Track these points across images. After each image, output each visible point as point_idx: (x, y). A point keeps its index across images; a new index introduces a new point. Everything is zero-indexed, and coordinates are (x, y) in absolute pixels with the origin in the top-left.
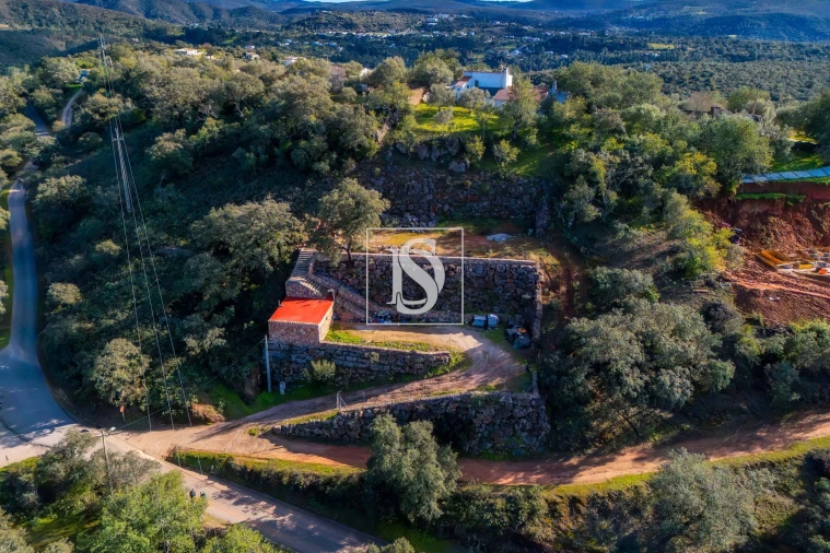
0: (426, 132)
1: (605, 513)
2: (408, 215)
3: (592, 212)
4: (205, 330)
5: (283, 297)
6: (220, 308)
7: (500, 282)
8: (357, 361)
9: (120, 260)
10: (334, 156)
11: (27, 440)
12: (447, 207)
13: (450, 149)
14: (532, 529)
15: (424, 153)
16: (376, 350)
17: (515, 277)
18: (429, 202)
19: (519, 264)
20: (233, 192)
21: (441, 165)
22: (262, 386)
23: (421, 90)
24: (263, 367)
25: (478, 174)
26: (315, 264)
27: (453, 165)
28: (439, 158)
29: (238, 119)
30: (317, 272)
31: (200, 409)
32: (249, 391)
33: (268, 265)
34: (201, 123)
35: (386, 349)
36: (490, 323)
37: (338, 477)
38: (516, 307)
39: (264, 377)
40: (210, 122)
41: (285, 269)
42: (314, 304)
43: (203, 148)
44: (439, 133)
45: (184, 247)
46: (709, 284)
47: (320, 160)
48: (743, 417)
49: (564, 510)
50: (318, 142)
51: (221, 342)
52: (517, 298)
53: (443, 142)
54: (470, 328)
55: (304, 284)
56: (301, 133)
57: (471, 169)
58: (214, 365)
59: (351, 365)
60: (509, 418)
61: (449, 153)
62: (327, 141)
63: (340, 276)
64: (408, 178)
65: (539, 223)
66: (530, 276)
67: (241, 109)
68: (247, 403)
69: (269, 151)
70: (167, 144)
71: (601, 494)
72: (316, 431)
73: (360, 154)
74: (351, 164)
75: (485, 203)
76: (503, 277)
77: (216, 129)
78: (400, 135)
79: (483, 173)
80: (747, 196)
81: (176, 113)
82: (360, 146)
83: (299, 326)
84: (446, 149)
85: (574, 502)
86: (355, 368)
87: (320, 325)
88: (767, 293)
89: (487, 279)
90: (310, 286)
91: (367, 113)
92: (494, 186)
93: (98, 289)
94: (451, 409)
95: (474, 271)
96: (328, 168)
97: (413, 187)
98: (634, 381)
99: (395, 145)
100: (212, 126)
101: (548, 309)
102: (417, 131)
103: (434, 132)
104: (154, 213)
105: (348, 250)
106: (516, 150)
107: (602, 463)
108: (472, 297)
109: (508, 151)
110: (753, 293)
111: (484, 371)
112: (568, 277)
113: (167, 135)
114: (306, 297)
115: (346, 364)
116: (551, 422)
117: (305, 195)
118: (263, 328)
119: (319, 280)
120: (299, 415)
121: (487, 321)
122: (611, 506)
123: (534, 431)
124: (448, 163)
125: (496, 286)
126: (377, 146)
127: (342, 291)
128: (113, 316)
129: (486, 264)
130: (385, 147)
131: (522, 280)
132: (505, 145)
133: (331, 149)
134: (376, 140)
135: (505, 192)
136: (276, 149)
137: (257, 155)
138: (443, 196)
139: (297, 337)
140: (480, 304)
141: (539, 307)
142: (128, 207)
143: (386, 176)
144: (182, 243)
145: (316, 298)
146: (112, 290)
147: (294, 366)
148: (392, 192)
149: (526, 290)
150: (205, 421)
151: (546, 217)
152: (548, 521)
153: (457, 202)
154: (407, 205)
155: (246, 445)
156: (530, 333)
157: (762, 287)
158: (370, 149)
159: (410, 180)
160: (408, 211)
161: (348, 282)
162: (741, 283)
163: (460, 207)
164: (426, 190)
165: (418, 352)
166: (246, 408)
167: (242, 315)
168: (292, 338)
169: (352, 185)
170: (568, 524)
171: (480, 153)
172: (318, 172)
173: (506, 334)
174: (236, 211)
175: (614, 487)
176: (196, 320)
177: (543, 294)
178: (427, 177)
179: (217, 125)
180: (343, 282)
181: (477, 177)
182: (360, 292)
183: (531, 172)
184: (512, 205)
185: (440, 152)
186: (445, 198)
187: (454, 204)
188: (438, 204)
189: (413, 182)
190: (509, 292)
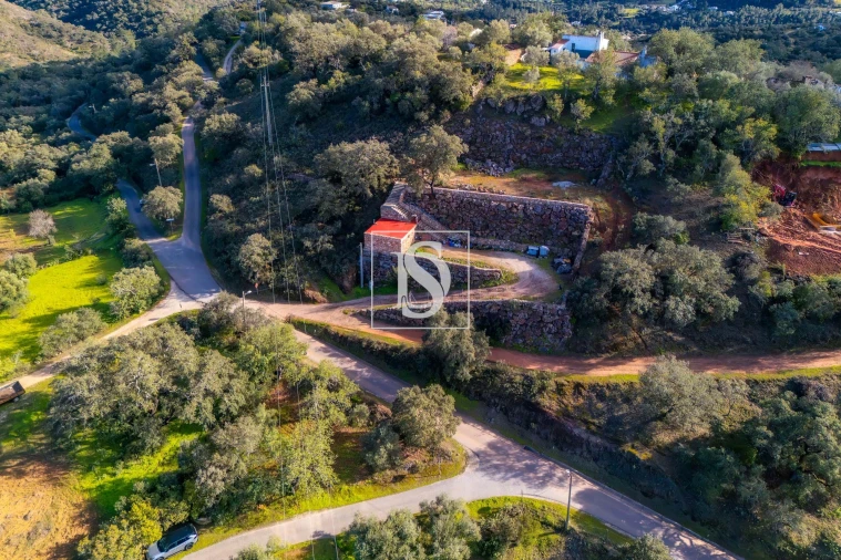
0: (514, 89)
1: (601, 397)
2: (489, 161)
3: (648, 166)
4: (318, 236)
5: (378, 218)
6: (331, 221)
7: (555, 220)
9: (261, 181)
10: (433, 107)
11: (194, 299)
12: (524, 156)
13: (534, 106)
14: (540, 400)
15: (511, 108)
17: (568, 217)
18: (509, 151)
19: (573, 206)
21: (525, 120)
22: (357, 282)
23: (519, 51)
24: (358, 268)
25: (556, 128)
26: (406, 194)
27: (534, 120)
28: (523, 113)
29: (362, 73)
30: (406, 201)
31: (310, 293)
32: (346, 284)
33: (369, 191)
34: (331, 74)
36: (542, 253)
37: (402, 347)
38: (566, 242)
39: (358, 276)
40: (338, 73)
41: (382, 195)
42: (401, 225)
43: (330, 96)
44: (526, 90)
45: (308, 175)
46: (746, 237)
47: (421, 110)
48: (744, 346)
49: (569, 390)
50: (421, 94)
51: (330, 246)
52: (567, 235)
53: (528, 99)
54: (525, 255)
55: (395, 209)
56: (410, 86)
57: (550, 124)
58: (324, 263)
60: (539, 322)
61: (533, 109)
62: (429, 94)
63: (423, 205)
64: (493, 129)
65: (602, 174)
66: (581, 217)
67: (364, 63)
68: (345, 293)
69: (381, 102)
70: (303, 91)
71: (601, 384)
72: (392, 316)
73: (455, 106)
74: (447, 115)
75: (559, 155)
76: (557, 216)
77: (342, 80)
78: (491, 90)
79: (560, 128)
80: (813, 163)
81: (312, 65)
82: (455, 99)
83: (387, 240)
84: (530, 105)
85: (578, 387)
88: (798, 249)
89: (544, 217)
90: (400, 212)
91: (464, 70)
92: (569, 140)
93: (245, 202)
94: (494, 310)
95: (533, 209)
96: (426, 117)
97: (497, 137)
98: (642, 301)
99: (486, 100)
100: (339, 78)
101: (591, 245)
102: (505, 88)
103: (522, 90)
104: (289, 147)
105: (431, 185)
106: (591, 109)
107: (615, 365)
108: (530, 231)
109: (583, 109)
110: (785, 247)
111: (527, 286)
112: (616, 222)
113: (302, 84)
114: (395, 220)
116: (574, 330)
118: (361, 239)
119: (407, 207)
120: (381, 304)
121: (538, 251)
122: (608, 393)
123: (558, 334)
124: (530, 117)
125: (551, 223)
126: (470, 100)
127: (424, 217)
128: (254, 222)
129: (545, 205)
130: (478, 101)
131: (574, 220)
132: (581, 104)
133: (431, 101)
134: (471, 95)
135: (579, 145)
136: (387, 100)
137: (371, 104)
139: (385, 248)
140: (535, 237)
141: (584, 243)
142: (270, 140)
143: (474, 126)
144: (308, 172)
145: (403, 220)
146: (254, 203)
147: (381, 269)
148: (478, 140)
149: (575, 228)
150: (313, 301)
151: (609, 169)
152: (556, 396)
153: (533, 152)
154: (490, 153)
155: (340, 320)
156: (572, 263)
157: (795, 243)
158: (464, 103)
159: (495, 131)
160: (490, 157)
161: (429, 210)
162: (777, 238)
163: (536, 157)
164: (508, 140)
165: (476, 267)
166: (343, 296)
167: (346, 228)
168: (381, 248)
169: (438, 130)
170: (570, 401)
171: (559, 110)
172: (418, 120)
173: (553, 263)
174: (348, 147)
175: (612, 381)
176: (312, 227)
177: (591, 232)
178: (511, 129)
179: (343, 77)
180: (426, 210)
181: (554, 131)
182: (438, 219)
183: (604, 130)
184: (583, 158)
185: (525, 107)
186: (523, 148)
187: (531, 154)
188: (516, 153)
189: (498, 133)
190: (562, 229)
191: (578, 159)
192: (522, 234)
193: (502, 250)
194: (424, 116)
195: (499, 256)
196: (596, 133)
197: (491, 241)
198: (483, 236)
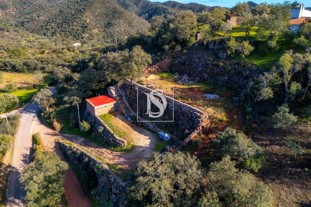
2: (185, 75)
7: (182, 118)
12: (206, 76)
15: (211, 46)
16: (105, 127)
17: (189, 118)
18: (199, 72)
19: (194, 111)
21: (216, 53)
22: (78, 126)
28: (217, 49)
31: (55, 124)
35: (108, 128)
42: (110, 100)
52: (183, 131)
55: (112, 90)
57: (229, 57)
60: (110, 189)
61: (223, 47)
66: (196, 120)
68: (69, 129)
74: (178, 47)
75: (226, 78)
83: (91, 106)
87: (96, 108)
90: (114, 92)
92: (235, 69)
97: (196, 62)
105: (131, 80)
111: (129, 159)
121: (163, 137)
126: (195, 41)
127: (124, 98)
129: (180, 105)
130: (198, 42)
131: (192, 121)
134: (196, 38)
135: (240, 73)
138: (207, 70)
141: (187, 140)
145: (113, 98)
148: (186, 63)
149: (190, 128)
150: (54, 129)
153: (212, 74)
163: (213, 77)
164: (201, 64)
173: (164, 148)
177: (198, 134)
180: (127, 95)
182: (129, 101)
184: (240, 82)
185: (219, 46)
186: (207, 71)
187: (210, 75)
188: (203, 73)
189: (197, 59)
190: (185, 126)
191: (237, 82)
193: (148, 130)
194: (167, 47)
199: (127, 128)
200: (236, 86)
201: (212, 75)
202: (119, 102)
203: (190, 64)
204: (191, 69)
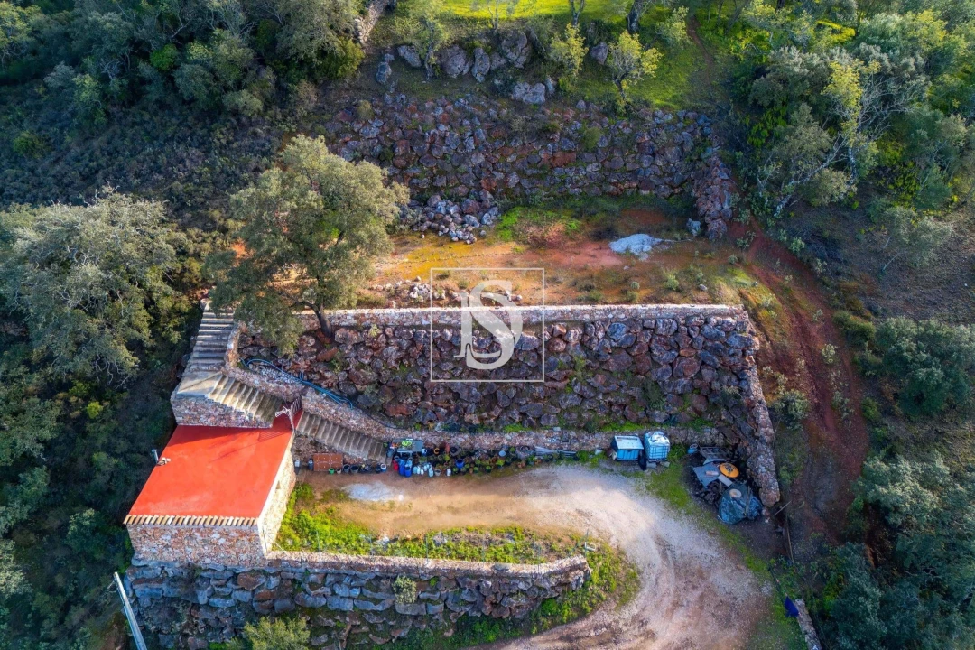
0: (459, 20)
2: (436, 200)
5: (169, 434)
7: (667, 357)
8: (362, 597)
10: (268, 75)
12: (514, 179)
13: (512, 56)
15: (458, 65)
16: (408, 571)
17: (699, 344)
18: (478, 171)
19: (706, 316)
20: (56, 161)
21: (498, 90)
25: (574, 105)
26: (242, 340)
27: (521, 90)
28: (490, 75)
35: (430, 564)
38: (702, 407)
42: (246, 448)
44: (483, 21)
47: (239, 86)
50: (231, 46)
52: (708, 394)
53: (495, 40)
54: (610, 465)
55: (215, 398)
57: (559, 96)
59: (349, 606)
61: (509, 64)
62: (252, 45)
63: (303, 365)
64: (430, 120)
65: (711, 207)
66: (734, 341)
73: (324, 68)
74: (306, 92)
75: (592, 168)
76: (671, 347)
77: (20, 25)
79: (582, 103)
82: (322, 53)
84: (502, 55)
86: (359, 614)
87: (260, 522)
89: (635, 351)
95: (606, 335)
96: (257, 103)
97: (443, 138)
99: (395, 49)
102: (443, 18)
103: (473, 21)
105: (316, 308)
106: (652, 54)
108: (606, 394)
109: (636, 55)
115: (335, 603)
117: (212, 166)
119: (255, 380)
121: (644, 451)
124: (509, 85)
125: (656, 364)
126: (358, 53)
127: (311, 401)
129: (633, 321)
130: (377, 52)
131: (715, 350)
132: (629, 44)
133: (261, 61)
134: (356, 40)
135: (630, 142)
136: (142, 65)
138: (504, 156)
139: (206, 550)
140: (623, 406)
141: (763, 416)
143: (382, 117)
145: (250, 425)
148: (399, 151)
151: (728, 196)
153: (533, 166)
154: (433, 179)
156: (747, 479)
158: (344, 60)
159: (436, 124)
160: (436, 189)
161: (323, 378)
163: (540, 177)
164: (471, 144)
165: (512, 568)
168: (192, 552)
171: (578, 61)
172: (236, 113)
177: (763, 380)
178: (471, 117)
179: (23, 18)
180: (310, 380)
181: (572, 113)
182: (353, 400)
183: (675, 100)
184: (645, 169)
185: (491, 61)
186: (509, 160)
187: (529, 172)
188: (495, 173)
189: (443, 128)
190: (685, 376)
191: (634, 173)
192: (587, 405)
193: (548, 460)
194: (249, 100)
195: (545, 485)
196: (663, 108)
197: (510, 438)
198: (484, 427)
199: (477, 507)
200: (635, 185)
201: (535, 171)
202: (302, 431)
203: (421, 150)
204: (431, 169)
